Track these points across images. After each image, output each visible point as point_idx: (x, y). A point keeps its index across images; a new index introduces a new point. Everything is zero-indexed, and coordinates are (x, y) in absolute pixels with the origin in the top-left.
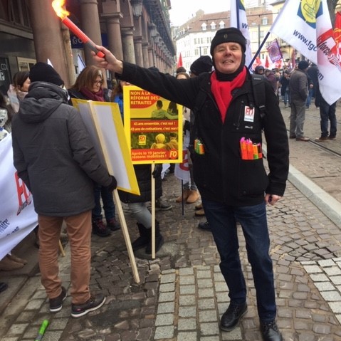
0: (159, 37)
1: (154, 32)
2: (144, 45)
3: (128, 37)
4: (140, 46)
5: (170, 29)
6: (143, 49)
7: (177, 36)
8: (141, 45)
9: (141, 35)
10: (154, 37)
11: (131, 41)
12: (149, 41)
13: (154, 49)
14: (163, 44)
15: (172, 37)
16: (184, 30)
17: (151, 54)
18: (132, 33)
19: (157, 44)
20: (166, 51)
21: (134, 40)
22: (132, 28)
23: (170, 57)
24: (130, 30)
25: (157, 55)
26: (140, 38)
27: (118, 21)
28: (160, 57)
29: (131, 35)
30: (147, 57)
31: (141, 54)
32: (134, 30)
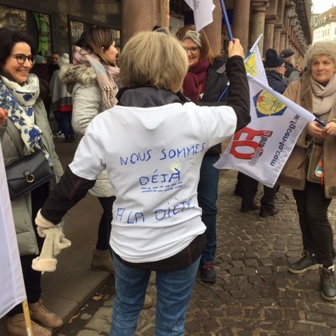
0: (296, 20)
1: (292, 13)
2: (277, 27)
3: (260, 14)
4: (271, 27)
5: (311, 15)
6: (275, 31)
7: (316, 24)
8: (273, 26)
9: (275, 13)
10: (291, 18)
11: (261, 19)
12: (284, 23)
13: (289, 33)
14: (299, 29)
15: (311, 25)
16: (325, 18)
17: (284, 38)
18: (264, 9)
19: (292, 27)
20: (301, 37)
21: (266, 19)
22: (265, 3)
23: (305, 45)
24: (262, 6)
25: (290, 41)
26: (273, 18)
28: (293, 44)
29: (264, 11)
30: (279, 41)
31: (272, 37)
32: (268, 5)
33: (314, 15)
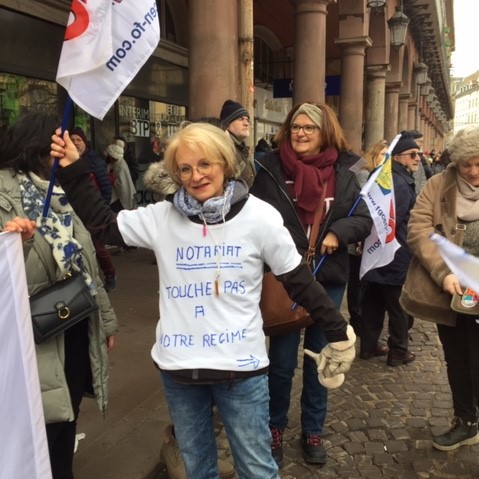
0: (430, 87)
1: (423, 78)
2: (402, 98)
3: (377, 81)
4: (395, 97)
5: (450, 79)
6: (399, 103)
7: (459, 92)
8: (397, 96)
9: (400, 79)
10: (422, 85)
11: (380, 87)
12: (413, 92)
13: (419, 105)
14: (434, 99)
15: (451, 93)
16: (471, 84)
17: (413, 112)
18: (384, 74)
19: (424, 96)
20: (438, 110)
21: (387, 88)
22: (385, 66)
23: (444, 121)
24: (381, 70)
25: (422, 116)
26: (397, 85)
27: (362, 51)
28: (427, 119)
29: (383, 77)
30: (406, 116)
31: (396, 110)
32: (389, 69)
33: (454, 79)
